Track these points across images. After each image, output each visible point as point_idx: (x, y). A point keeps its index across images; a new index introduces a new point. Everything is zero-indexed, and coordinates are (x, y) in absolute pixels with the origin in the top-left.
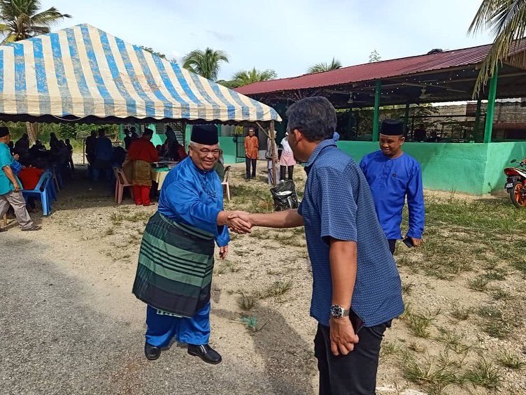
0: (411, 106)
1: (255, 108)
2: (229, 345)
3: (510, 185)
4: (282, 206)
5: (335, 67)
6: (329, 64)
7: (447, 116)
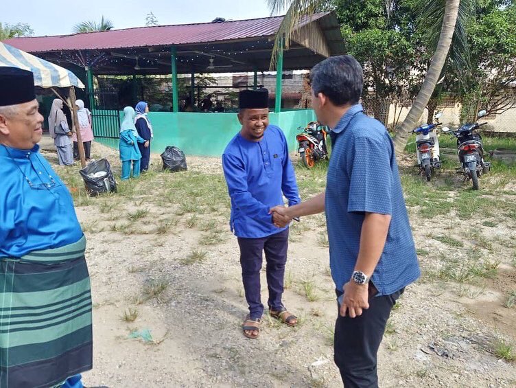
0: (196, 75)
1: (48, 70)
2: (136, 371)
3: (302, 150)
4: (99, 190)
5: (106, 28)
6: (98, 24)
7: (226, 87)
